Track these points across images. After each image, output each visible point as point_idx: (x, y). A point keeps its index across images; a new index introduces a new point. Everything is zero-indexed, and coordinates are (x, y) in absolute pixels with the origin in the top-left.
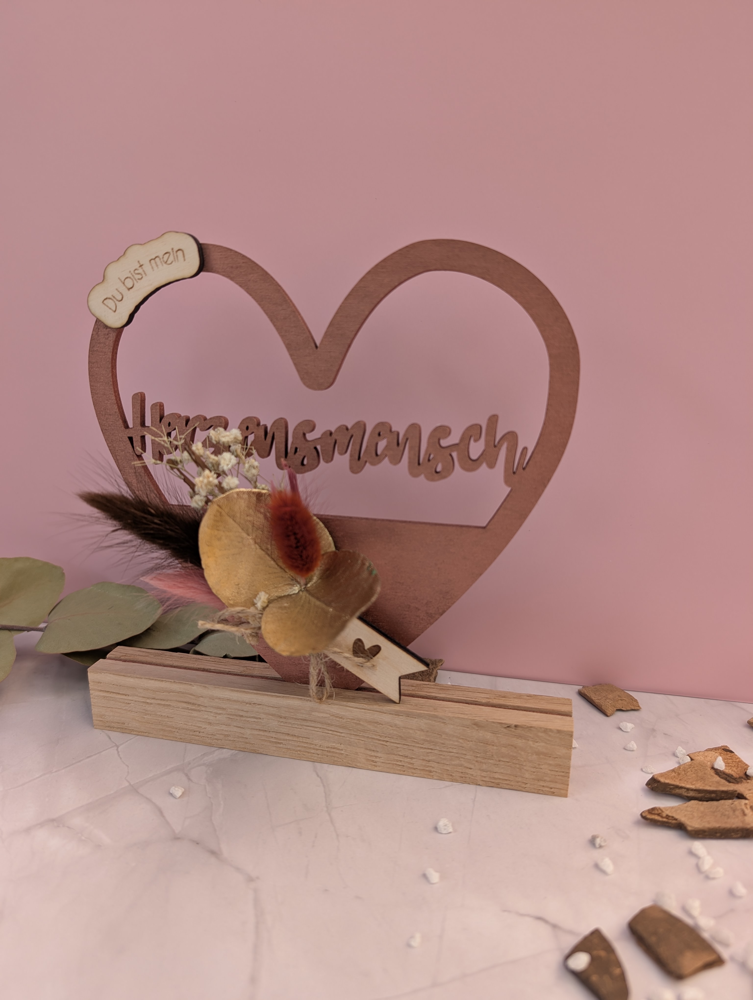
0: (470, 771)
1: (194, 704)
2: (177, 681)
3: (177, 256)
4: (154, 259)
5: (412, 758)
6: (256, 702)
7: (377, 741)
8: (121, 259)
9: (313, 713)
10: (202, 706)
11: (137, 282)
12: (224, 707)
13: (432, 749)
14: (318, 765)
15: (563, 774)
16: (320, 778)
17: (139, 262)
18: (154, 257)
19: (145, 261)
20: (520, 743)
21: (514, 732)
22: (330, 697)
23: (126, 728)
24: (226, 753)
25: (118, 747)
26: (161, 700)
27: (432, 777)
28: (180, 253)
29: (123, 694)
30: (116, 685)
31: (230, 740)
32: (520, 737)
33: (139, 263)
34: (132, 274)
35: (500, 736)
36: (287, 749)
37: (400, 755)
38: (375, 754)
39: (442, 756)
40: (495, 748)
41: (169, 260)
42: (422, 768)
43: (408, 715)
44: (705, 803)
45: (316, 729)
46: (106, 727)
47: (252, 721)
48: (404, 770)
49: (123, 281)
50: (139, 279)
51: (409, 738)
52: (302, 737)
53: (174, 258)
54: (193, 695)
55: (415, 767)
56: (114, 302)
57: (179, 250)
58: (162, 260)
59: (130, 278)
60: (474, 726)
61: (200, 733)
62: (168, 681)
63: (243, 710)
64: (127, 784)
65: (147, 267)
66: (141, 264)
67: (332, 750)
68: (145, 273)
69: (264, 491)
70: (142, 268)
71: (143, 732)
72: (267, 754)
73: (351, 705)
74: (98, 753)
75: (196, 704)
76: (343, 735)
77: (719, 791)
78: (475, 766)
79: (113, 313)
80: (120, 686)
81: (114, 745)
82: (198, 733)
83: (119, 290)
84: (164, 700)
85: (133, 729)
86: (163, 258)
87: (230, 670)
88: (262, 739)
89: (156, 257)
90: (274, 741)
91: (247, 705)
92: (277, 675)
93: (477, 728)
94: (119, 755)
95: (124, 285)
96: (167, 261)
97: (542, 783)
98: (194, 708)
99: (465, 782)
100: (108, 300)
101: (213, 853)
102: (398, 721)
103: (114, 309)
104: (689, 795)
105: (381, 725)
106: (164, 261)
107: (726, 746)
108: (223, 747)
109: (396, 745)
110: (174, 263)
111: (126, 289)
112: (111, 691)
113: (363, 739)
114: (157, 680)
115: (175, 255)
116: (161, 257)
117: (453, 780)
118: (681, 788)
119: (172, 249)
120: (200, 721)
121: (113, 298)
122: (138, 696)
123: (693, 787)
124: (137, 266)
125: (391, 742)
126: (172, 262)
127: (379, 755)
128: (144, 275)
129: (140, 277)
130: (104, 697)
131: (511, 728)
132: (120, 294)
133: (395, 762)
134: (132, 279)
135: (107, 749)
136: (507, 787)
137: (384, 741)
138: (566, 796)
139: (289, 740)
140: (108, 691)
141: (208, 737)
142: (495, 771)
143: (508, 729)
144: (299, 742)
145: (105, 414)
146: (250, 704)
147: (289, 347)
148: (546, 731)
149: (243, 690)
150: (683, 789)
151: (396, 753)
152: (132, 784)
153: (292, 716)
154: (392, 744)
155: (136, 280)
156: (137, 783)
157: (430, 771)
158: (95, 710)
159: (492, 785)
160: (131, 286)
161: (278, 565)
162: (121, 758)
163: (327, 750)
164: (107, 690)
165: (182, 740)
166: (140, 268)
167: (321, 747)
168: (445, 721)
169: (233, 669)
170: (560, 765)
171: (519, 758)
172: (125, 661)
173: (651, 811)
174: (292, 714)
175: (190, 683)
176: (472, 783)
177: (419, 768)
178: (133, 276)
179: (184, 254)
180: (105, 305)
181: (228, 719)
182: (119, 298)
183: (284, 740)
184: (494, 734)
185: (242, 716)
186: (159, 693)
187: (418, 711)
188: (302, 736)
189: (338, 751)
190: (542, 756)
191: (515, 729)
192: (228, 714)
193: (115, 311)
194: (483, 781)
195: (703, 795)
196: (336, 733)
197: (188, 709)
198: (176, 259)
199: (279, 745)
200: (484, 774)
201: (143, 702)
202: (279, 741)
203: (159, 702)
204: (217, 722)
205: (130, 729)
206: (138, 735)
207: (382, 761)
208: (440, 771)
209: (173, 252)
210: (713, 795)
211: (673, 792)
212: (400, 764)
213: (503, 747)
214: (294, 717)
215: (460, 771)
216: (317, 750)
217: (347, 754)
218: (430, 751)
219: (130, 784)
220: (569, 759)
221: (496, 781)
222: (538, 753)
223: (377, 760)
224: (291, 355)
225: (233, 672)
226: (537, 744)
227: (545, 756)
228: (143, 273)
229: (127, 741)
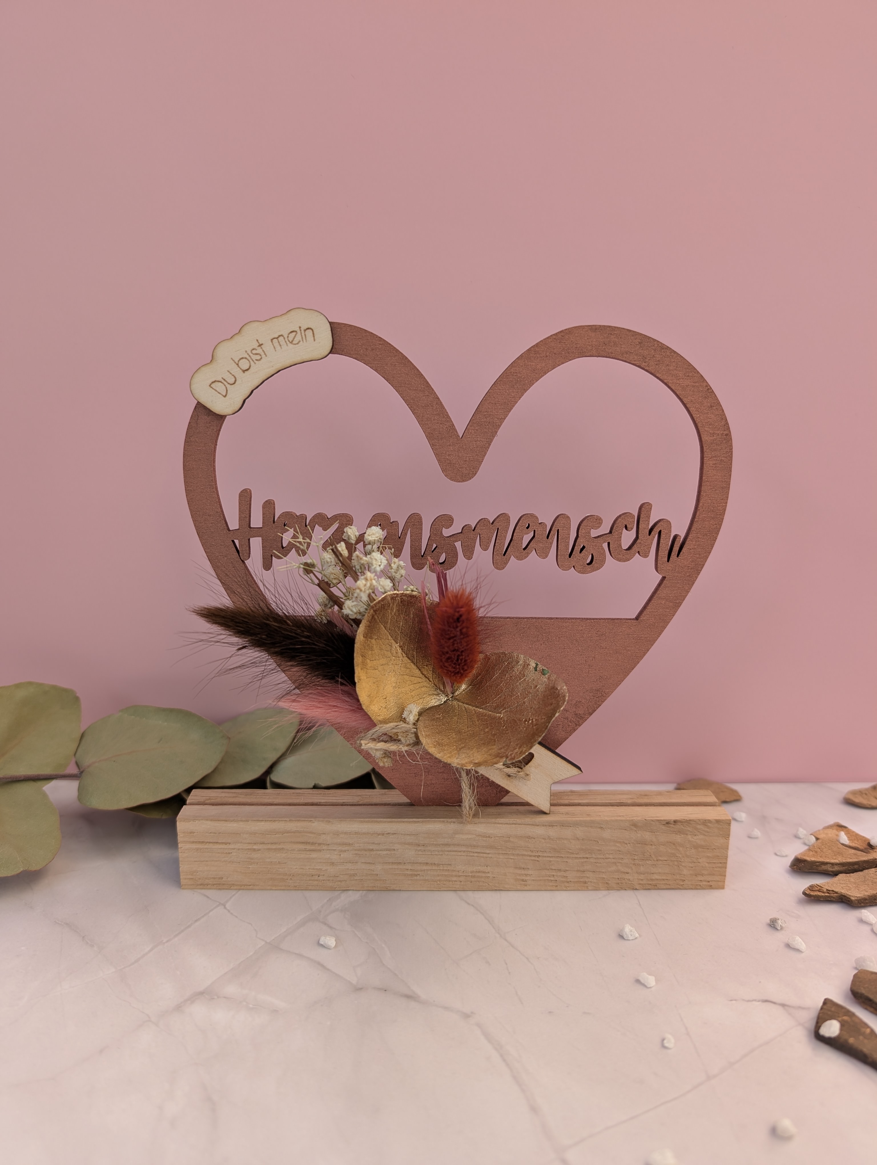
0: (627, 876)
1: (313, 844)
2: (293, 819)
3: (305, 335)
4: (277, 338)
5: (565, 871)
6: (389, 832)
7: (528, 858)
8: (236, 337)
9: (457, 836)
10: (324, 844)
11: (255, 363)
12: (351, 842)
13: (587, 858)
14: (462, 894)
15: (720, 865)
16: (473, 905)
17: (257, 340)
18: (276, 336)
19: (265, 340)
20: (679, 838)
21: (673, 828)
22: (475, 815)
23: (224, 883)
24: (354, 896)
25: (225, 906)
26: (272, 844)
27: (587, 889)
28: (309, 333)
29: (222, 843)
30: (214, 833)
31: (356, 880)
32: (680, 832)
33: (258, 342)
34: (248, 354)
35: (658, 833)
36: (425, 880)
37: (552, 869)
38: (526, 872)
39: (598, 864)
40: (653, 847)
41: (295, 339)
42: (576, 880)
43: (563, 825)
44: (852, 874)
45: (459, 854)
46: (198, 885)
47: (384, 854)
48: (556, 885)
49: (237, 362)
50: (256, 360)
51: (563, 849)
52: (443, 865)
53: (302, 338)
54: (314, 833)
55: (569, 880)
56: (225, 385)
57: (308, 329)
58: (286, 340)
59: (246, 358)
60: (633, 827)
61: (319, 876)
62: (282, 820)
63: (373, 843)
64: (263, 943)
65: (268, 347)
66: (261, 343)
67: (478, 874)
68: (265, 354)
69: (414, 593)
70: (261, 348)
71: (247, 885)
72: (400, 890)
73: (500, 822)
74: (205, 915)
75: (316, 844)
76: (490, 856)
77: (861, 861)
78: (632, 869)
79: (223, 398)
80: (219, 833)
81: (218, 903)
82: (317, 876)
83: (231, 372)
84: (275, 843)
85: (234, 883)
86: (288, 337)
87: (344, 801)
88: (395, 873)
89: (279, 336)
90: (410, 873)
91: (379, 836)
92: (405, 800)
93: (635, 829)
94: (232, 914)
95: (238, 366)
96: (292, 341)
97: (700, 878)
98: (313, 848)
99: (621, 888)
100: (217, 383)
101: (410, 997)
102: (552, 832)
103: (224, 395)
104: (834, 870)
105: (532, 839)
106: (289, 341)
107: (838, 823)
108: (348, 889)
109: (548, 859)
110: (301, 342)
111: (241, 371)
112: (207, 841)
113: (512, 857)
114: (268, 820)
115: (303, 334)
116: (286, 336)
117: (609, 888)
118: (827, 863)
119: (300, 327)
120: (321, 862)
121: (223, 381)
122: (241, 843)
123: (837, 861)
124: (255, 345)
125: (544, 857)
126: (300, 341)
127: (530, 872)
128: (263, 356)
129: (258, 357)
130: (197, 850)
131: (670, 824)
132: (233, 377)
133: (546, 878)
134: (248, 360)
135: (213, 910)
136: (665, 887)
137: (535, 856)
138: (723, 888)
139: (427, 870)
140: (203, 842)
141: (329, 880)
142: (652, 872)
143: (667, 825)
144: (438, 871)
145: (203, 515)
146: (383, 834)
147: (430, 436)
148: (705, 822)
149: (375, 820)
150: (828, 865)
151: (548, 868)
152: (268, 941)
153: (432, 842)
154: (544, 859)
155: (253, 360)
156: (274, 939)
157: (585, 883)
158: (183, 867)
159: (649, 888)
160: (248, 368)
161: (423, 674)
162: (236, 917)
163: (471, 875)
164: (201, 841)
165: (297, 888)
166: (260, 347)
167: (465, 872)
168: (602, 826)
169: (347, 800)
170: (718, 856)
171: (677, 855)
172: (213, 804)
173: (811, 888)
174: (433, 839)
175: (309, 819)
176: (629, 888)
177: (573, 880)
178: (250, 356)
179: (313, 333)
180: (213, 389)
181: (355, 855)
182: (232, 380)
183: (421, 871)
184: (652, 832)
185: (372, 850)
186: (270, 836)
187: (573, 819)
188: (443, 863)
189: (484, 875)
190: (700, 849)
191: (674, 825)
192: (356, 850)
193: (225, 396)
194: (640, 884)
195: (846, 867)
196: (482, 855)
197: (305, 850)
198: (304, 338)
199: (415, 877)
200: (642, 877)
201: (248, 849)
202: (416, 873)
203: (270, 846)
204: (341, 861)
205: (230, 883)
206: (239, 889)
207: (534, 878)
208: (595, 881)
209: (301, 330)
210: (856, 867)
211: (820, 869)
212: (552, 879)
213: (662, 845)
214: (435, 843)
215: (616, 877)
216: (460, 876)
217: (494, 876)
218: (585, 860)
219: (266, 942)
220: (727, 848)
221: (654, 882)
222: (696, 847)
223: (528, 878)
224: (432, 446)
225: (348, 802)
226: (695, 838)
227: (703, 849)
228: (262, 354)
229: (231, 898)
